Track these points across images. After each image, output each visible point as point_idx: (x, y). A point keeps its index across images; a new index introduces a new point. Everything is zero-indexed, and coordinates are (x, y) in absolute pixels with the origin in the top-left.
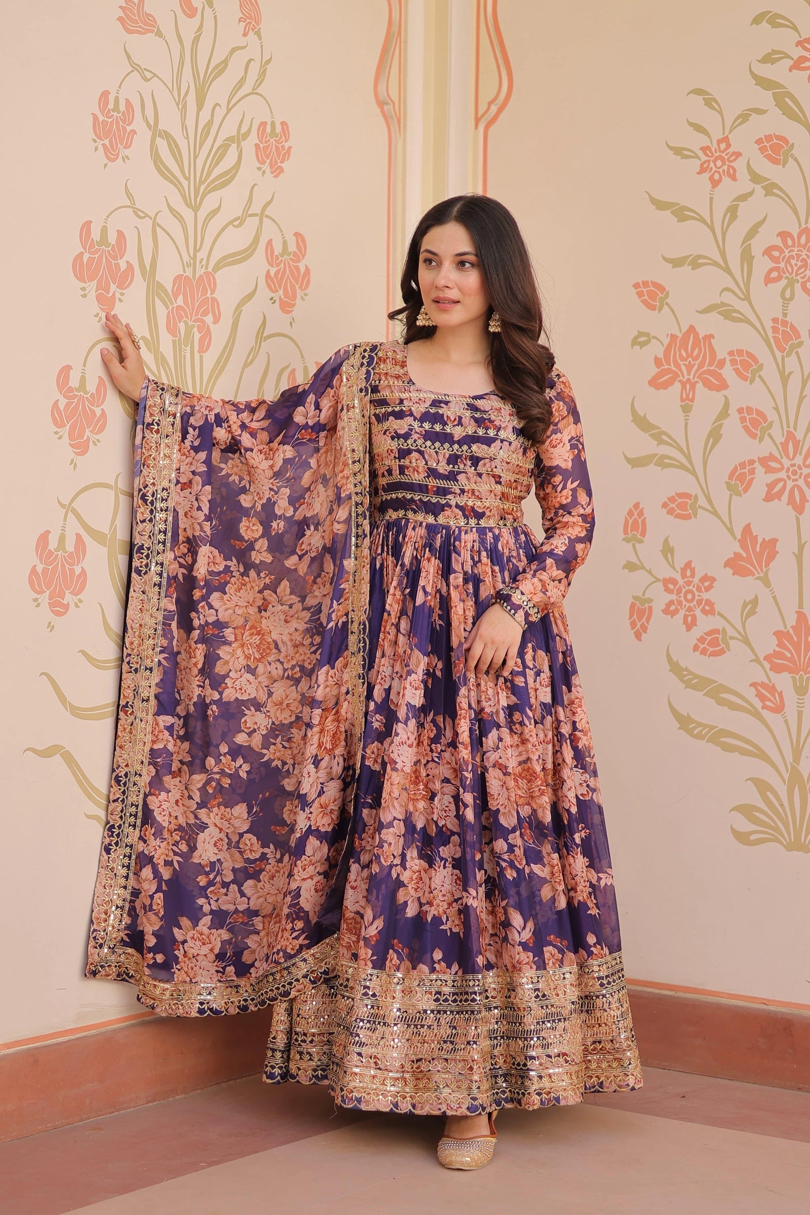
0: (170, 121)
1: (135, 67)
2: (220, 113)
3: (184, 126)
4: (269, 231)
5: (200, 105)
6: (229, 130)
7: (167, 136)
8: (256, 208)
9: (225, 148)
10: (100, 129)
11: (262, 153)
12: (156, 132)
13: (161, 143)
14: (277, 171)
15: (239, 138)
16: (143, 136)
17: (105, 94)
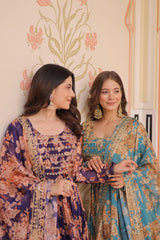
0: (55, 34)
1: (43, 17)
2: (73, 31)
3: (60, 36)
4: (90, 68)
5: (66, 29)
6: (76, 36)
7: (55, 40)
8: (86, 61)
9: (75, 42)
10: (30, 39)
11: (87, 44)
12: (50, 38)
13: (53, 43)
14: (93, 49)
15: (79, 39)
16: (46, 40)
17: (32, 27)
